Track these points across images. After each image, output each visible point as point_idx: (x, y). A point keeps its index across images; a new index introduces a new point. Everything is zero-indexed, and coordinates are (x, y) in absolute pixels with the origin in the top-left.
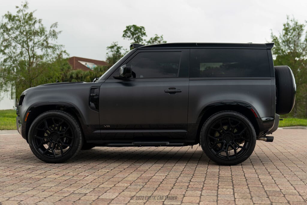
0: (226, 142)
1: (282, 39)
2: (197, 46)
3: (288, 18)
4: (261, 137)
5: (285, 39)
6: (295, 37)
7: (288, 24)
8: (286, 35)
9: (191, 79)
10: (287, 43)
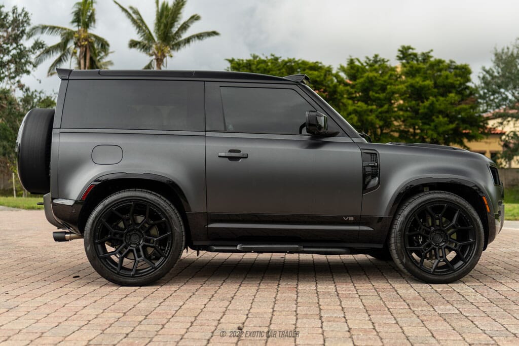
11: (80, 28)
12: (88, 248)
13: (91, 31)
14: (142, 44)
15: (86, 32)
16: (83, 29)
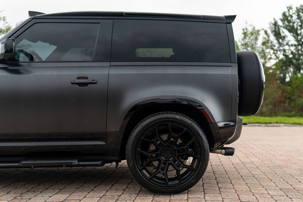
0: (165, 159)
1: (241, 42)
2: (124, 16)
3: (246, 23)
4: (218, 148)
5: (243, 42)
6: (253, 41)
7: (246, 29)
8: (245, 39)
9: (112, 63)
10: (246, 46)
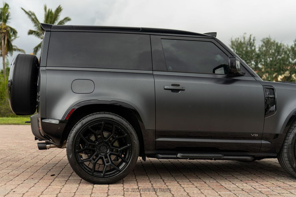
11: (2, 22)
12: (70, 156)
13: (8, 24)
14: (36, 32)
15: (5, 24)
16: (3, 23)
